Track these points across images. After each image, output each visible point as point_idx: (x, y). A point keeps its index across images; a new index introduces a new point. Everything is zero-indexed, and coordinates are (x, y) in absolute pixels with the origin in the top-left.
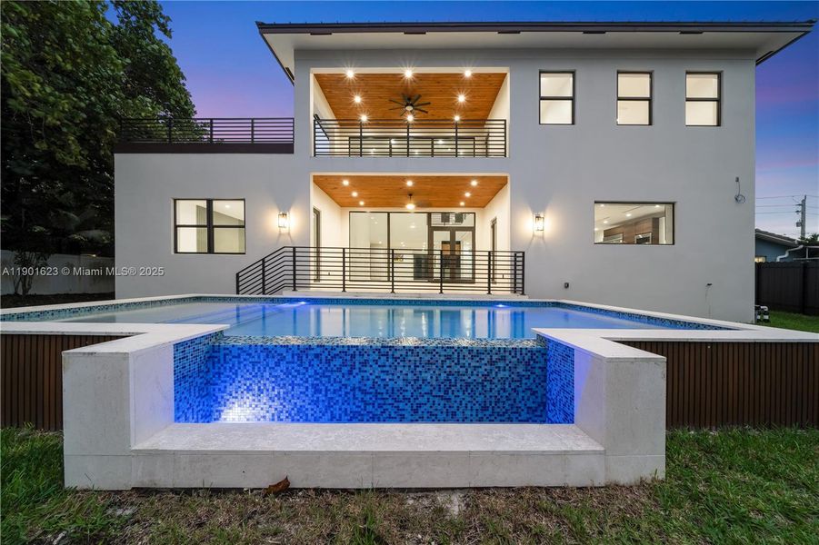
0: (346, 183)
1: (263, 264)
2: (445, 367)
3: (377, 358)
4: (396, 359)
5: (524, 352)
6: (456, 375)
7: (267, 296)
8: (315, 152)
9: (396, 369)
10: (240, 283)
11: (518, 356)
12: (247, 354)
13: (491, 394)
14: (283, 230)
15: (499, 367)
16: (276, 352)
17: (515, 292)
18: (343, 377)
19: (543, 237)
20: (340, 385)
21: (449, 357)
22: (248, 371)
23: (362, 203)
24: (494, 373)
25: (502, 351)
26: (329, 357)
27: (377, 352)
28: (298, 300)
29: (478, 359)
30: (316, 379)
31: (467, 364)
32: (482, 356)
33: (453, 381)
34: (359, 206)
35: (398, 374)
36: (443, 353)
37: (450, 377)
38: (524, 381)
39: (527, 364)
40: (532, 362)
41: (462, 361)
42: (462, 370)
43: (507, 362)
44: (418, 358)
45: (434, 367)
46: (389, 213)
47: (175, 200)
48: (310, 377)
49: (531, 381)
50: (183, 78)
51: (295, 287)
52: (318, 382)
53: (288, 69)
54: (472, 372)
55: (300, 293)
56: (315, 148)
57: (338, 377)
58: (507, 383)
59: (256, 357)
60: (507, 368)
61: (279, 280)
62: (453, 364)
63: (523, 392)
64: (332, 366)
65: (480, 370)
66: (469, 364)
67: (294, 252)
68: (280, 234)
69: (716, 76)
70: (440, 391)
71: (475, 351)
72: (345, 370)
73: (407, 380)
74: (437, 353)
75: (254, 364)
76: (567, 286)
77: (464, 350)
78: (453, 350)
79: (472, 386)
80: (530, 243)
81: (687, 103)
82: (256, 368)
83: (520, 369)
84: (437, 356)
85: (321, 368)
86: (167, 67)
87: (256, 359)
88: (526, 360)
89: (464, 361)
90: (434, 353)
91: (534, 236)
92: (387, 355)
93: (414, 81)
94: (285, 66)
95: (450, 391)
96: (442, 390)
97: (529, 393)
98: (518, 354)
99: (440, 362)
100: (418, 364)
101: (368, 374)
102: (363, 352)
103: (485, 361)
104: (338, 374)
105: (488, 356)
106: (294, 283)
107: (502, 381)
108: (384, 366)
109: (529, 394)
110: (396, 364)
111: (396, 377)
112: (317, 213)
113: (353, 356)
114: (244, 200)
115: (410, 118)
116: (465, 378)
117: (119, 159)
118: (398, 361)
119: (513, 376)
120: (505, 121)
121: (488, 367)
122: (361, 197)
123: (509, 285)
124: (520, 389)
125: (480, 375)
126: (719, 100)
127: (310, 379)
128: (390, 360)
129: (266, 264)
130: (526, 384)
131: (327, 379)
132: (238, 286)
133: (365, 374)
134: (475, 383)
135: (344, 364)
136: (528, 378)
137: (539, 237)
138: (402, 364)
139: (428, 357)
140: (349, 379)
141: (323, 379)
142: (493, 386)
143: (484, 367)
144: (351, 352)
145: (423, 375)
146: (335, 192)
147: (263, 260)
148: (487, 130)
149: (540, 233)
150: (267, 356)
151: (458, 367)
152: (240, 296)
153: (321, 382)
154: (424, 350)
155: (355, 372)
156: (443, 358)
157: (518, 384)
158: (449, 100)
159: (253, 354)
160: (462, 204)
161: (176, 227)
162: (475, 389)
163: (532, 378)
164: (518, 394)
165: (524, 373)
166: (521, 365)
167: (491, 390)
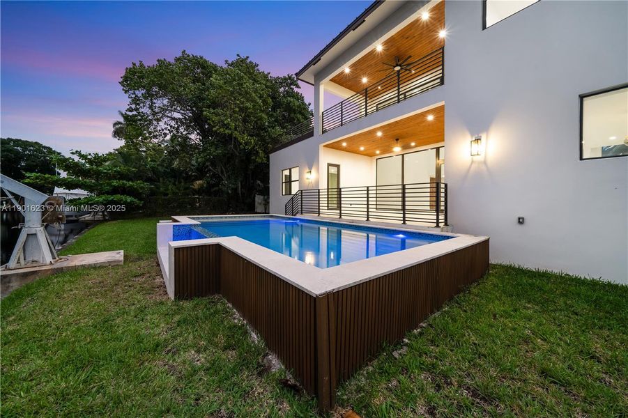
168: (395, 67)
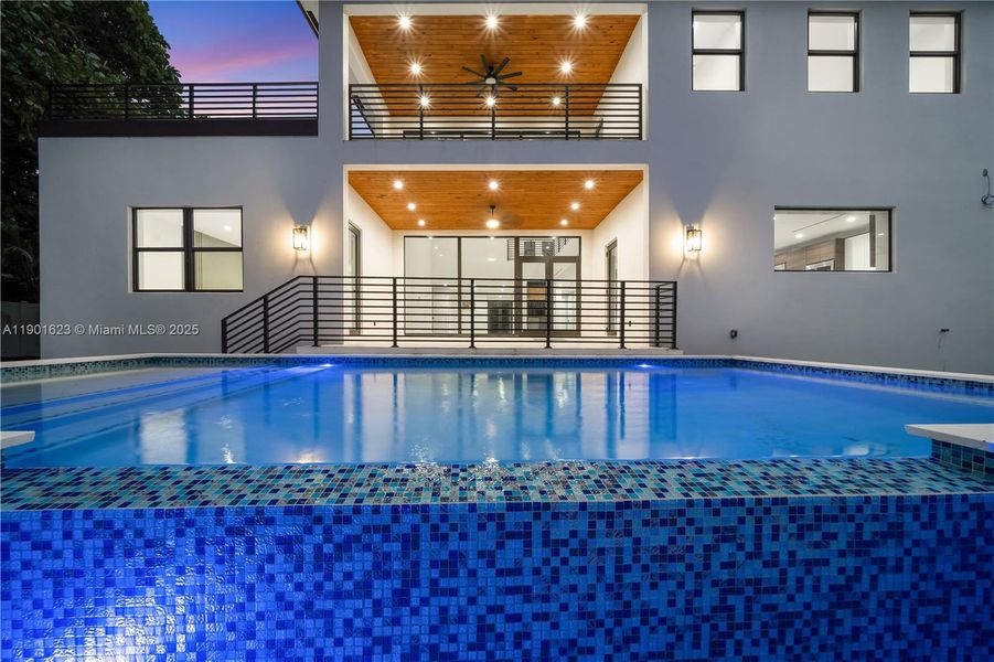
0: (399, 185)
1: (265, 305)
2: (715, 564)
3: (491, 546)
4: (554, 546)
5: (958, 508)
6: (749, 591)
7: (272, 355)
8: (351, 134)
9: (555, 580)
10: (229, 336)
11: (942, 523)
12: (35, 547)
13: (855, 647)
14: (303, 255)
15: (882, 561)
16: (139, 533)
17: (657, 345)
18: (377, 612)
19: (698, 261)
20: (369, 642)
21: (725, 535)
22: (37, 604)
23: (422, 223)
24: (866, 579)
25: (892, 509)
26: (328, 548)
27: (491, 526)
28: (319, 361)
29: (817, 536)
30: (281, 625)
31: (783, 557)
32: (832, 528)
33: (740, 611)
34: (418, 228)
35: (563, 598)
36: (710, 522)
37: (731, 600)
38: (957, 600)
39: (967, 546)
40: (980, 541)
41: (768, 547)
42: (771, 575)
43: (908, 543)
44: (627, 543)
45: (680, 568)
46: (459, 238)
47: (134, 210)
48: (260, 616)
49: (978, 599)
50: (165, 44)
51: (316, 340)
52: (290, 633)
53: (310, 13)
54: (800, 580)
55: (325, 350)
56: (351, 129)
57: (358, 613)
58: (905, 611)
59: (68, 554)
60: (907, 561)
61: (291, 330)
62: (740, 556)
63: (952, 634)
64: (338, 576)
65: (824, 572)
66: (792, 554)
67: (315, 284)
68: (297, 260)
69: (953, 19)
70: (696, 645)
71: (809, 513)
72: (382, 589)
73: (592, 615)
74: (690, 522)
75: (57, 577)
76: (734, 334)
77: (775, 511)
78: (741, 512)
79: (798, 624)
80: (680, 269)
81: (911, 59)
82: (69, 591)
83: (945, 565)
84: (690, 531)
85: (299, 587)
86: (133, 18)
87: (69, 562)
88: (964, 533)
89: (775, 547)
90: (681, 522)
91: (684, 259)
92: (525, 534)
93: (502, 35)
94: (306, 9)
95: (730, 645)
96: (705, 642)
97: (969, 635)
98: (941, 514)
99: (699, 550)
100: (627, 560)
101: (463, 601)
102: (444, 528)
103: (841, 543)
104: (358, 604)
105: (851, 527)
106: (316, 335)
107: (889, 604)
108: (517, 571)
109: (969, 643)
110: (555, 562)
111: (554, 607)
112: (357, 234)
113: (410, 542)
114: (241, 208)
115: (490, 101)
116: (779, 599)
117: (45, 145)
118: (564, 552)
119: (923, 586)
120: (640, 86)
121: (850, 562)
122: (421, 212)
123: (647, 334)
124: (944, 628)
125: (825, 588)
126: (956, 56)
127: (260, 625)
128: (538, 551)
129: (270, 305)
130: (962, 609)
131: (320, 623)
132: (224, 340)
133: (453, 604)
134: (807, 615)
135: (380, 570)
136: (969, 591)
137: (692, 261)
138: (575, 562)
139: (661, 537)
140: (396, 621)
141: (308, 624)
142: (864, 621)
143: (835, 563)
144: (404, 527)
145: (647, 595)
146: (382, 202)
147: (265, 297)
148: (598, 119)
149: (693, 256)
150: (108, 550)
151: (758, 563)
152: (228, 355)
153: (300, 632)
154: (646, 514)
155: (415, 595)
156: (708, 538)
157: (938, 610)
158: (548, 69)
159: (57, 544)
160: (564, 222)
161: (136, 250)
162: (806, 632)
163: (980, 592)
164: (936, 643)
165: (956, 576)
166: (948, 550)
167: (856, 632)
168: (486, 78)
